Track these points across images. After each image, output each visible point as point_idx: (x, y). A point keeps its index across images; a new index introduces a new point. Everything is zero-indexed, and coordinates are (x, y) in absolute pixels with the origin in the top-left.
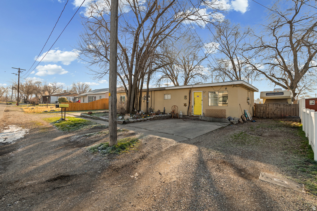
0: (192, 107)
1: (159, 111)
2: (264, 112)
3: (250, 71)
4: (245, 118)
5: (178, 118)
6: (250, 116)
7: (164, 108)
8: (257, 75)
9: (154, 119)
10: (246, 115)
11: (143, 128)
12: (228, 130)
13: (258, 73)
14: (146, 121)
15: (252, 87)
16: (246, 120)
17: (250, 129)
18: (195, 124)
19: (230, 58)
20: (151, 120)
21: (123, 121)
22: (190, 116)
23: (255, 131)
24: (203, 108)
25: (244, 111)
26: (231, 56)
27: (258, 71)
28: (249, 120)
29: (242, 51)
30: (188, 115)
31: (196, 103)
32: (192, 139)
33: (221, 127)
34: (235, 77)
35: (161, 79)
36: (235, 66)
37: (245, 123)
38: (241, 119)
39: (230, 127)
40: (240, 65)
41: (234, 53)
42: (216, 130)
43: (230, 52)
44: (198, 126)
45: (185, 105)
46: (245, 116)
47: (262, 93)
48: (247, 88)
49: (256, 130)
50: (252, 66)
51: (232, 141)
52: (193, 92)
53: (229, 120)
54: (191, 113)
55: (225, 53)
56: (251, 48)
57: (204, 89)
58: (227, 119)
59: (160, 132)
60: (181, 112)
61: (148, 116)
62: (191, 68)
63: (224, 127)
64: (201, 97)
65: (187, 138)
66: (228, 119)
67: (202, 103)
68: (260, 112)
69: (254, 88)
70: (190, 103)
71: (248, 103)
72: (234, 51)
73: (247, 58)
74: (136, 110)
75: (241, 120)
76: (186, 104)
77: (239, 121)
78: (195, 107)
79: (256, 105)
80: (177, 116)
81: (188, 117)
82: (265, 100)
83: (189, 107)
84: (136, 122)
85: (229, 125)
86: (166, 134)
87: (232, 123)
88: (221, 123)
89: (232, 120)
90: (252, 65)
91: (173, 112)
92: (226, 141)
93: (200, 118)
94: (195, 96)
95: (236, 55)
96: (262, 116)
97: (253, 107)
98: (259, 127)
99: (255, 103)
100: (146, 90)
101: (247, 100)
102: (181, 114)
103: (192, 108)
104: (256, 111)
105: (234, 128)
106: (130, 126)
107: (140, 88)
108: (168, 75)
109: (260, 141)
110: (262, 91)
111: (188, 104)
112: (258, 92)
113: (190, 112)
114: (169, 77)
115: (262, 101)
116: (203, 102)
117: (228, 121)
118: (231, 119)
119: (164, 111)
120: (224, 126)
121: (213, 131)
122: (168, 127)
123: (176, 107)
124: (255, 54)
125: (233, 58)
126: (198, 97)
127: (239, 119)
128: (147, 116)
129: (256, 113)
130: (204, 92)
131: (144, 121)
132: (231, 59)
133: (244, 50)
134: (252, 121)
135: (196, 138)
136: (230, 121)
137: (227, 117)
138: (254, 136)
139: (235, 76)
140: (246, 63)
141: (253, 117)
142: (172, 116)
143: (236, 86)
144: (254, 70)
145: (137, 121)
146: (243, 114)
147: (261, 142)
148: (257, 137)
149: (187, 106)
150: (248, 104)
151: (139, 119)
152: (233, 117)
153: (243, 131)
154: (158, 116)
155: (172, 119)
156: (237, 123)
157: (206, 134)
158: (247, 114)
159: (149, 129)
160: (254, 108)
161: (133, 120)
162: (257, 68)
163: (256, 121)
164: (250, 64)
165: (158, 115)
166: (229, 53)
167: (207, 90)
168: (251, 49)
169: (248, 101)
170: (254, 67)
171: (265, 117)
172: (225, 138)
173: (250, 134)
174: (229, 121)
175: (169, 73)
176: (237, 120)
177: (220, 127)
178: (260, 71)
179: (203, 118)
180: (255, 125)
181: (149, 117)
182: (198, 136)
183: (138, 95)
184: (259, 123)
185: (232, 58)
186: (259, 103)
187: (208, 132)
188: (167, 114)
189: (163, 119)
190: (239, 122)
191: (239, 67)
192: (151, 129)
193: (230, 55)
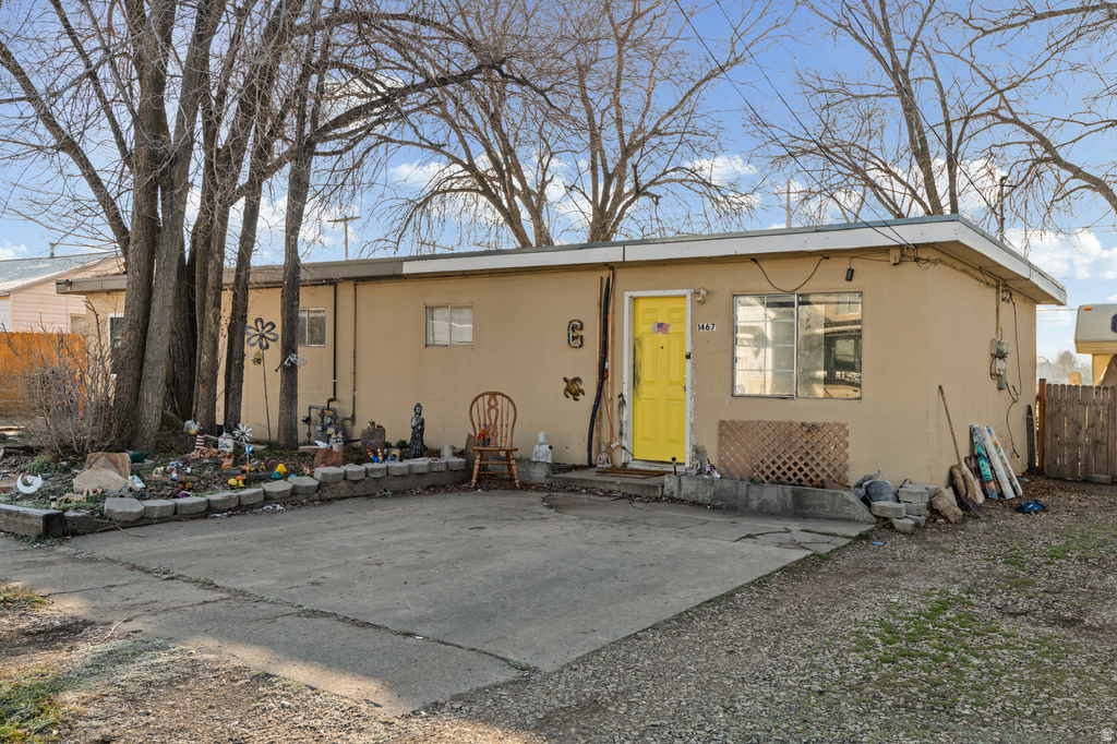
0: (616, 401)
1: (377, 431)
2: (1096, 443)
3: (1014, 172)
4: (976, 484)
5: (514, 488)
6: (1006, 468)
7: (418, 409)
8: (1061, 193)
9: (322, 496)
10: (982, 462)
11: (189, 573)
12: (851, 578)
13: (1067, 188)
14: (251, 507)
15: (1023, 271)
16: (980, 499)
17: (1002, 569)
18: (621, 532)
19: (894, 76)
20: (293, 499)
21: (48, 519)
22: (603, 472)
23: (1033, 584)
24: (697, 409)
25: (972, 432)
26: (896, 64)
27: (1065, 174)
28: (1001, 494)
29: (972, 34)
30: (591, 465)
31: (646, 374)
32: (547, 677)
33: (802, 554)
34: (923, 205)
35: (428, 199)
36: (921, 132)
37: (970, 525)
38: (949, 494)
39: (866, 554)
40: (956, 129)
41: (919, 48)
42: (761, 583)
43: (893, 35)
44: (635, 549)
45: (573, 389)
46: (977, 472)
47: (1085, 310)
48: (991, 274)
49: (1042, 580)
50: (1031, 138)
51: (859, 688)
52: (628, 294)
53: (867, 500)
54: (610, 451)
55: (857, 37)
56: (1024, 19)
57: (702, 277)
58: (851, 496)
59: (314, 613)
60: (541, 438)
61: (281, 468)
62: (634, 134)
63: (824, 558)
64: (683, 334)
65: (515, 666)
66: (862, 492)
67: (688, 376)
68: (1074, 444)
69: (1036, 279)
70: (603, 373)
71: (997, 376)
72: (921, 28)
73: (1000, 86)
74: (192, 427)
75: (948, 500)
76: (577, 380)
77: (930, 506)
78: (639, 405)
79: (1047, 394)
80: (510, 466)
81: (589, 475)
82: (1108, 359)
83: (596, 407)
84: (162, 520)
85: (863, 537)
86: (355, 629)
87: (885, 524)
88: (811, 525)
89: (884, 505)
90: (1029, 129)
91: (484, 438)
92: (817, 687)
93: (670, 483)
94: (645, 328)
95: (930, 59)
96: (1086, 467)
97: (1030, 410)
98: (1063, 553)
99: (1042, 381)
100: (279, 277)
101: (989, 358)
102: (542, 453)
103: (620, 412)
104: (1048, 431)
105: (891, 566)
106: (91, 560)
107: (230, 261)
108: (480, 177)
109: (1064, 674)
110: (1087, 303)
111: (589, 386)
112: (1061, 304)
113: (606, 438)
114: (487, 192)
115: (1087, 369)
116: (694, 368)
117: (860, 511)
118: (880, 496)
119: (419, 430)
120: (824, 549)
121: (739, 589)
122: (402, 560)
123: (502, 403)
124: (1048, 54)
125: (911, 76)
126: (661, 336)
127: (936, 494)
128: (271, 468)
129: (1048, 445)
130: (701, 300)
131: (240, 508)
132: (898, 85)
133: (981, 24)
134: (1021, 509)
135: (584, 660)
136: (869, 505)
137: (854, 477)
138: (1025, 630)
139: (926, 199)
140: (994, 113)
141: (1031, 471)
142: (469, 465)
143: (917, 260)
144: (1040, 161)
145: (177, 516)
146: (965, 452)
147: (1071, 681)
148: (1044, 641)
149: (588, 400)
150: (1000, 389)
151: (193, 499)
152: (890, 479)
153: (955, 591)
154: (362, 468)
155: (467, 490)
156: (917, 525)
157: (679, 618)
158: (988, 459)
159: (233, 583)
160: (1037, 413)
161: (136, 507)
162: (1062, 153)
163: (1044, 509)
164: (1016, 121)
165: (359, 463)
166: (888, 42)
167: (722, 281)
168: (1025, 23)
169: (1000, 364)
170: (1043, 141)
171: (1103, 477)
172: (811, 651)
173: (1003, 611)
174: (861, 506)
175: (483, 163)
176: (921, 503)
177: (797, 555)
178: (1077, 172)
179: (689, 488)
180: (1038, 532)
181: (285, 476)
182: (604, 639)
183: (218, 305)
184: (1066, 518)
185: (905, 72)
186: (1066, 382)
187: (693, 601)
188: (436, 454)
189: (401, 493)
190: (934, 512)
191: (950, 139)
192: (246, 586)
193: (893, 56)
